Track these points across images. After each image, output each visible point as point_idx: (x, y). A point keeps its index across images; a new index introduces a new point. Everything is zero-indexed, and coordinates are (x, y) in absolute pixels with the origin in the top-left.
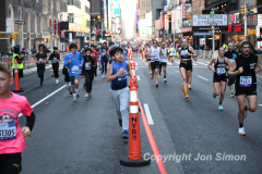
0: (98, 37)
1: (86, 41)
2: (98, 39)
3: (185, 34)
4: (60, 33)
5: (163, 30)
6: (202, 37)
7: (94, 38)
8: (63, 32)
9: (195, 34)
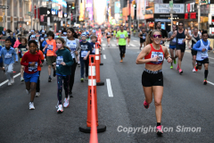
0: (73, 21)
1: (62, 25)
2: (72, 23)
3: (148, 20)
4: (39, 17)
5: (129, 16)
6: (162, 23)
7: (69, 23)
8: (42, 17)
9: (157, 20)
